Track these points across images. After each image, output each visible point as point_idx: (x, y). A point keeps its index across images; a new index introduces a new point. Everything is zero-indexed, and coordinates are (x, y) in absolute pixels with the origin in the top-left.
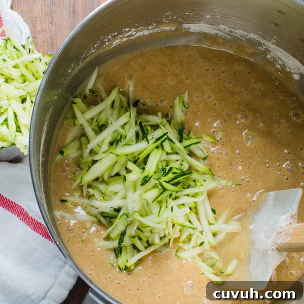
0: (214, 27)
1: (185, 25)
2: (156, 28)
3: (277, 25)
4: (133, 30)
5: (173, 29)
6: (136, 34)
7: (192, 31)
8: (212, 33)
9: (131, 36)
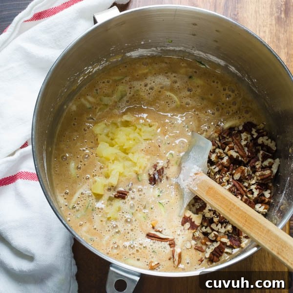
0: (149, 50)
1: (127, 54)
2: (106, 62)
3: (194, 35)
4: (90, 67)
5: (120, 59)
6: (93, 70)
7: (134, 57)
8: (149, 55)
9: (90, 72)
